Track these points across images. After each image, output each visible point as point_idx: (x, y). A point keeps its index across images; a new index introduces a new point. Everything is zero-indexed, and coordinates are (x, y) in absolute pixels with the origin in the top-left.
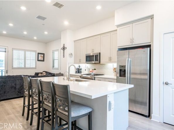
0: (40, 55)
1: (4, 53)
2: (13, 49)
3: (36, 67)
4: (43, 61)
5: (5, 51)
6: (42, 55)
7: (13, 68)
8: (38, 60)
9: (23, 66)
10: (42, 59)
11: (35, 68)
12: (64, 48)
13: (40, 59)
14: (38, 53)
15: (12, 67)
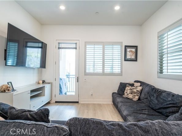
0: (128, 50)
1: (75, 50)
2: (86, 43)
3: (122, 72)
4: (136, 60)
5: (75, 47)
6: (134, 50)
7: (86, 74)
8: (125, 60)
9: (100, 71)
10: (133, 57)
11: (121, 74)
13: (128, 57)
14: (126, 46)
15: (85, 71)
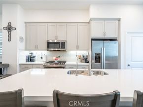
12: (10, 29)
